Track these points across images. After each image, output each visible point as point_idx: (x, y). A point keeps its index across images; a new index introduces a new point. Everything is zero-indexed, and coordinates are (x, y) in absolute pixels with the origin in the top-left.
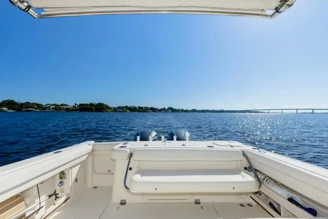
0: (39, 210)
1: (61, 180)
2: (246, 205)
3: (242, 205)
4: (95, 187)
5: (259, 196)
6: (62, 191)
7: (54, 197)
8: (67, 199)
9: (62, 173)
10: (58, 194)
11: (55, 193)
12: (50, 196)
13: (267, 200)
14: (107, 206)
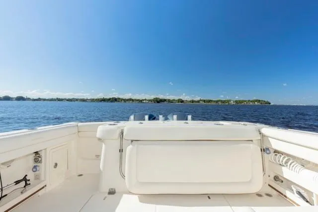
1: (36, 164)
2: (264, 195)
3: (259, 195)
4: (81, 175)
5: (281, 183)
6: (37, 178)
7: (23, 183)
8: (43, 188)
9: (37, 155)
10: (29, 180)
11: (25, 179)
12: (17, 182)
13: (293, 188)
14: (92, 196)
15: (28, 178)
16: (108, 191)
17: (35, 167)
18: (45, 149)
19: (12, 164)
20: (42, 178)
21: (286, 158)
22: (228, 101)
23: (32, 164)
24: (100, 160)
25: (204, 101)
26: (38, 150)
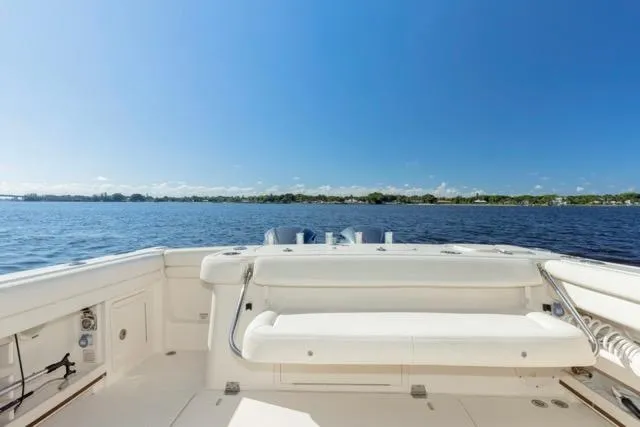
0: (21, 400)
1: (86, 332)
2: (549, 403)
3: (539, 403)
4: (172, 353)
5: (587, 380)
6: (89, 358)
7: (62, 370)
8: (100, 378)
9: (88, 315)
10: (73, 364)
11: (65, 362)
12: (51, 368)
13: (615, 392)
14: (194, 396)
15: (71, 359)
16: (224, 387)
17: (84, 337)
18: (103, 303)
19: (41, 333)
20: (99, 359)
21: (601, 326)
22: (550, 198)
23: (77, 330)
24: (208, 322)
25: (487, 199)
26: (88, 306)
